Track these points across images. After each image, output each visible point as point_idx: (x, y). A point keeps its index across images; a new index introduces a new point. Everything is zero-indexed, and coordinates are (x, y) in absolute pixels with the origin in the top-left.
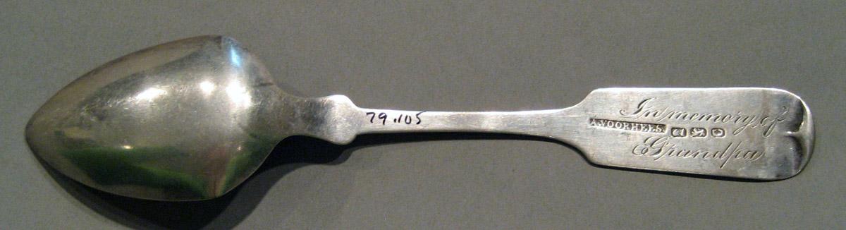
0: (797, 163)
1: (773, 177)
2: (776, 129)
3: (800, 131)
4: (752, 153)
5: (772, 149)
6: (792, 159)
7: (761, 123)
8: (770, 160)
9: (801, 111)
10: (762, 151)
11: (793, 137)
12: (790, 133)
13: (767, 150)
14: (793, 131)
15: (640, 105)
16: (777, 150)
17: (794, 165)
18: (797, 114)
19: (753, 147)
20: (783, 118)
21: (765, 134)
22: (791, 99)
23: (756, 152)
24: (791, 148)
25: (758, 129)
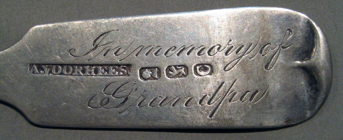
0: (312, 101)
1: (281, 122)
2: (280, 59)
3: (313, 59)
4: (252, 92)
5: (278, 86)
6: (305, 95)
7: (261, 52)
8: (276, 100)
9: (311, 34)
10: (265, 89)
11: (303, 68)
12: (299, 62)
13: (271, 86)
14: (302, 60)
15: (95, 41)
16: (285, 87)
17: (307, 103)
18: (306, 38)
19: (252, 86)
20: (289, 44)
21: (266, 67)
22: (297, 19)
23: (257, 91)
24: (302, 82)
25: (257, 61)
